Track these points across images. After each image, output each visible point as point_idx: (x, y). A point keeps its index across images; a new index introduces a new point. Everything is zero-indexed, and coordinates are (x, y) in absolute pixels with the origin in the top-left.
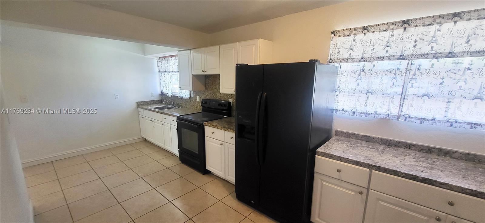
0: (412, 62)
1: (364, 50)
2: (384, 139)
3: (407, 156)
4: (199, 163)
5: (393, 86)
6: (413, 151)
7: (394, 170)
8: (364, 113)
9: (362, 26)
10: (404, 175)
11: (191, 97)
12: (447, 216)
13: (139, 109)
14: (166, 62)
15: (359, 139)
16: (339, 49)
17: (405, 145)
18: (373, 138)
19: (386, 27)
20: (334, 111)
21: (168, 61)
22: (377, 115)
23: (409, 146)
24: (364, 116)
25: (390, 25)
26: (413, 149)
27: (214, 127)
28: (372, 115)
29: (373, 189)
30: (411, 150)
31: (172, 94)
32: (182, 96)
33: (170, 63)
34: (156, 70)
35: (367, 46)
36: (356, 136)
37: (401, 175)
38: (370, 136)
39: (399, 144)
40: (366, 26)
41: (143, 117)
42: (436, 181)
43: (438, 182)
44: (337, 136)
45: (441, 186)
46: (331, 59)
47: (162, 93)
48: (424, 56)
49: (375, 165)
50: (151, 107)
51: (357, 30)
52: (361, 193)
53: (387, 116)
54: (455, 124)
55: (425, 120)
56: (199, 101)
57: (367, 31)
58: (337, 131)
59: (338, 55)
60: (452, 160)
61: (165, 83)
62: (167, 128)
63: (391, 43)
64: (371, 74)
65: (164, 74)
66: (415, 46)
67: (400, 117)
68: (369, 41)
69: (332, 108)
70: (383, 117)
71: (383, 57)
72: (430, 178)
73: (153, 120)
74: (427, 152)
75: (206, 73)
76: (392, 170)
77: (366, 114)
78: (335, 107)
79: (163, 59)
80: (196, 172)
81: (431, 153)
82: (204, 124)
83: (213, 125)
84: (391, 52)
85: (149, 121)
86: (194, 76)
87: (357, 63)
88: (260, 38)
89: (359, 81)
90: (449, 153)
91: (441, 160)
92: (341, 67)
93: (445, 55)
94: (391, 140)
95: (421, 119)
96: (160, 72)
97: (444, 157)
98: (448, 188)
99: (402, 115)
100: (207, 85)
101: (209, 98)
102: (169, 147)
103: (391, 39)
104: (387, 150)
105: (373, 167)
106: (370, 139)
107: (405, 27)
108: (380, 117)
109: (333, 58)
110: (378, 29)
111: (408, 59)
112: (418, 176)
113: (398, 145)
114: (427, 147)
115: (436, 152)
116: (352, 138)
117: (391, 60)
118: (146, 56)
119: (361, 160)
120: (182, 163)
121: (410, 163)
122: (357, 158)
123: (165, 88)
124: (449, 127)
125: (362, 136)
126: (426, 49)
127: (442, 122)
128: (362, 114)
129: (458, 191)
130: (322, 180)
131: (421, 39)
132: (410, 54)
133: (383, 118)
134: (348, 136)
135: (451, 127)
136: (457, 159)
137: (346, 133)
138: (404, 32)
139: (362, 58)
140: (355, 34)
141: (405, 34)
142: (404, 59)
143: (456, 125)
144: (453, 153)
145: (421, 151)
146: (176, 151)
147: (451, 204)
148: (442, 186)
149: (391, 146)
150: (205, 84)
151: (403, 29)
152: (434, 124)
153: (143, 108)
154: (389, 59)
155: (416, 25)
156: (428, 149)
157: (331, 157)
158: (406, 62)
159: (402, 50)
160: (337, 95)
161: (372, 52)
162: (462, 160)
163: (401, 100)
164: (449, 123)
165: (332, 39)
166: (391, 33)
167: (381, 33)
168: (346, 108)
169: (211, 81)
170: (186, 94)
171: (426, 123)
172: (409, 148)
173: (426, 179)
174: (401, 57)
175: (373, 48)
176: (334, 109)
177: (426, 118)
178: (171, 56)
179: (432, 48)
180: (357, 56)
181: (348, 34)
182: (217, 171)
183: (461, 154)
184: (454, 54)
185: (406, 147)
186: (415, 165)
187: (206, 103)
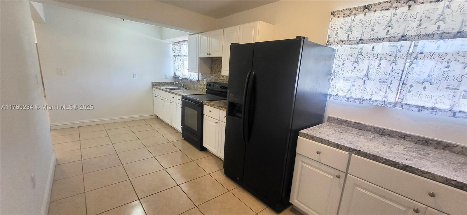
0: (414, 44)
1: (363, 32)
2: (378, 128)
3: (398, 146)
4: (197, 140)
5: (392, 70)
6: (408, 142)
7: (374, 155)
8: (358, 99)
9: (363, 5)
10: (384, 160)
11: (198, 80)
12: (427, 207)
13: (154, 89)
14: (180, 47)
15: (351, 126)
16: (337, 30)
17: (400, 136)
18: (366, 126)
19: (389, 5)
20: (328, 96)
21: (181, 46)
22: (372, 101)
23: (404, 137)
24: (358, 102)
25: (394, 3)
26: (408, 139)
27: (211, 106)
28: (367, 101)
29: (351, 174)
30: (406, 141)
31: (183, 77)
32: (191, 78)
33: (183, 48)
34: (172, 54)
35: (366, 26)
36: (349, 123)
37: (381, 161)
38: (362, 124)
39: (393, 133)
40: (368, 5)
41: (156, 96)
42: (418, 170)
43: (420, 170)
44: (329, 122)
45: (423, 174)
46: (328, 41)
47: (175, 76)
48: (429, 36)
49: (355, 149)
50: (164, 88)
51: (357, 10)
52: (338, 177)
53: (383, 103)
54: (458, 114)
55: (424, 109)
56: (205, 84)
57: (368, 10)
58: (329, 117)
59: (336, 36)
60: (450, 154)
61: (178, 66)
62: (174, 106)
63: (393, 22)
64: (369, 57)
65: (178, 58)
66: (420, 25)
67: (396, 104)
68: (370, 21)
69: (326, 93)
70: (378, 104)
71: (383, 38)
72: (412, 166)
73: (164, 99)
74: (423, 144)
75: (210, 56)
76: (372, 155)
77: (361, 100)
78: (330, 92)
79: (178, 43)
80: (194, 148)
81: (428, 145)
82: (203, 103)
83: (211, 104)
84: (392, 32)
85: (160, 99)
86: (201, 58)
87: (356, 46)
88: (259, 20)
89: (356, 64)
90: (449, 146)
91: (436, 153)
92: (338, 49)
93: (454, 35)
94: (385, 129)
95: (420, 106)
96: (174, 56)
97: (442, 150)
98: (431, 177)
99: (399, 102)
100: (212, 68)
101: (214, 81)
102: (174, 124)
103: (394, 18)
104: (378, 138)
105: (353, 150)
106: (363, 127)
107: (410, 4)
108: (375, 103)
109: (330, 40)
110: (380, 8)
111: (411, 39)
112: (398, 163)
113: (392, 135)
114: (424, 138)
115: (434, 144)
116: (344, 125)
117: (391, 42)
118: (163, 41)
119: (342, 143)
120: (184, 139)
121: (397, 151)
122: (339, 141)
123: (177, 70)
124: (451, 117)
125: (354, 123)
126: (432, 29)
127: (444, 111)
128: (356, 100)
129: (442, 181)
130: (303, 162)
131: (426, 17)
132: (413, 34)
133: (379, 106)
134: (341, 122)
135: (453, 117)
136: (458, 154)
137: (339, 120)
138: (408, 10)
139: (360, 40)
140: (355, 15)
141: (409, 13)
142: (406, 40)
143: (460, 115)
144: (454, 146)
145: (417, 142)
146: (179, 128)
147: (432, 195)
148: (425, 175)
149: (384, 135)
150: (211, 67)
151: (408, 7)
152: (435, 113)
153: (157, 88)
154: (389, 41)
155: (423, 2)
156: (425, 141)
157: (313, 138)
158: (409, 43)
159: (405, 30)
160: (332, 80)
161: (371, 33)
162: (463, 155)
163: (399, 86)
164: (452, 112)
165: (331, 20)
166: (394, 11)
167: (383, 12)
168: (340, 93)
169: (216, 65)
170: (194, 76)
171: (425, 111)
172: (404, 139)
173: (407, 166)
174: (403, 38)
175: (373, 28)
176: (327, 94)
177: (426, 106)
178: (184, 41)
179: (439, 27)
180: (356, 38)
181: (348, 14)
182: (211, 148)
183: (462, 148)
184: (464, 34)
185: (401, 137)
186: (402, 154)
187: (210, 85)
